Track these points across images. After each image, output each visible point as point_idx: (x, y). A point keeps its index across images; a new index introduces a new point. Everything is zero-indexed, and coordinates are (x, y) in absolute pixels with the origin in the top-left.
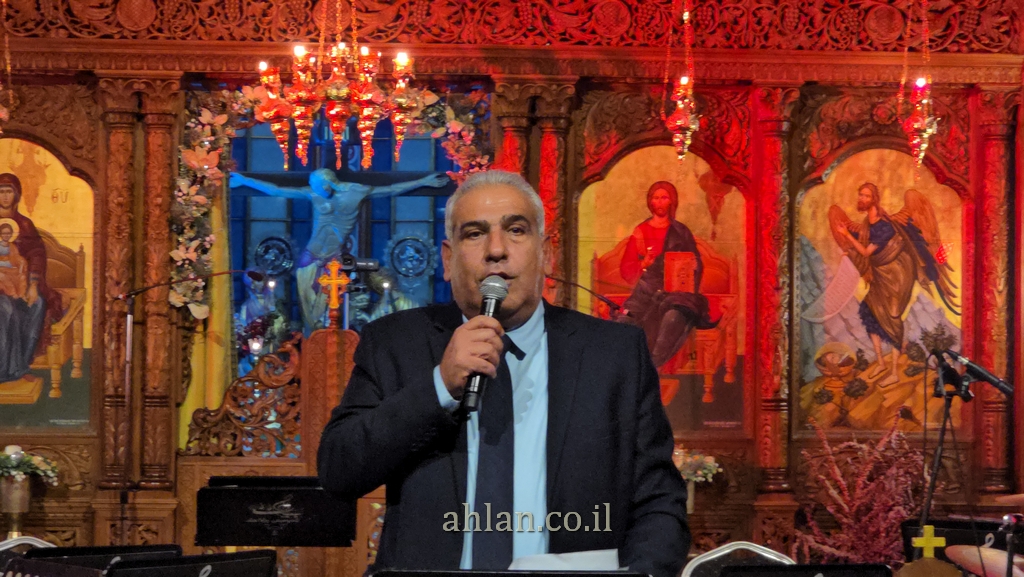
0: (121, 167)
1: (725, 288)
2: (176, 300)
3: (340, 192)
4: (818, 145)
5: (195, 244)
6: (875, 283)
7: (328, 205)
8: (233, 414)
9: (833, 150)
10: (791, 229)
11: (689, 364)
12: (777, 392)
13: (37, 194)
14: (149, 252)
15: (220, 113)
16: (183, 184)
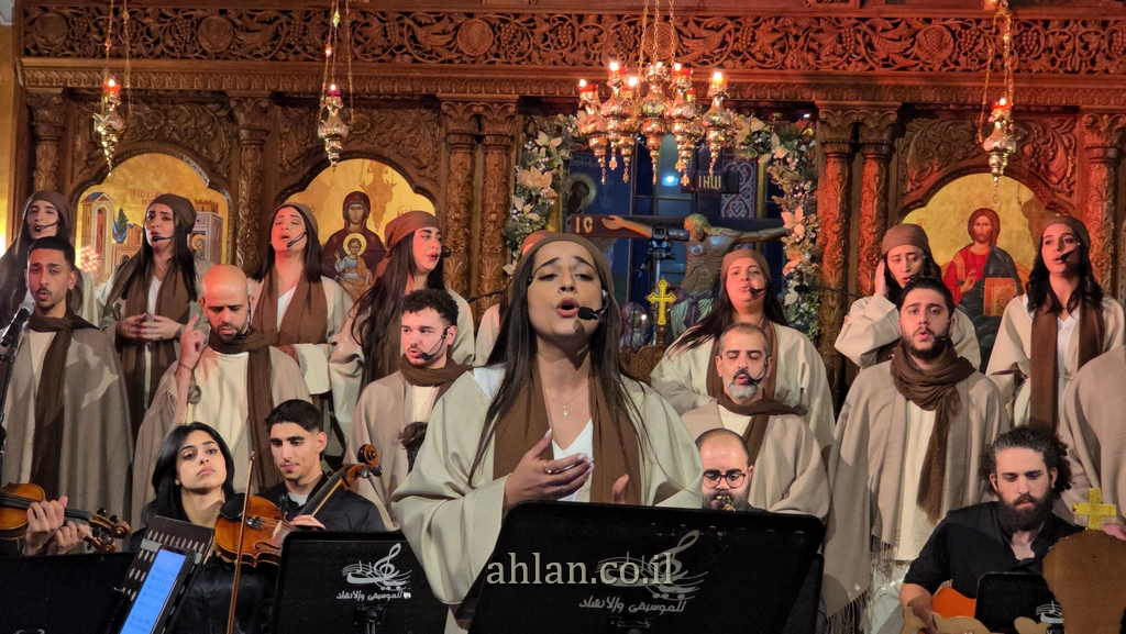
0: (459, 185)
3: (712, 235)
13: (384, 212)
14: (483, 266)
15: (556, 136)
16: (518, 202)
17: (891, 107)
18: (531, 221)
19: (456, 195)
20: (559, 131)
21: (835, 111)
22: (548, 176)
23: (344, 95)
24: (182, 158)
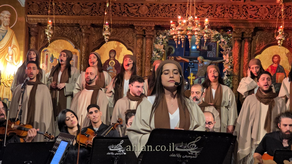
0: (139, 48)
3: (205, 62)
7: (201, 65)
13: (120, 55)
14: (145, 69)
15: (164, 35)
16: (155, 53)
17: (252, 28)
18: (158, 57)
19: (138, 50)
20: (165, 34)
21: (237, 29)
22: (162, 46)
23: (110, 25)
24: (68, 41)
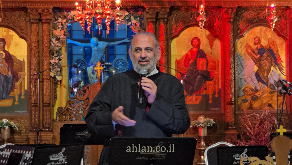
0: (35, 35)
1: (215, 68)
2: (52, 74)
3: (100, 44)
4: (242, 25)
5: (57, 58)
6: (260, 67)
7: (96, 48)
8: (69, 109)
9: (246, 27)
10: (234, 51)
11: (205, 91)
12: (231, 99)
13: (10, 44)
15: (64, 19)
16: (54, 40)
17: (167, 7)
18: (58, 46)
21: (151, 9)
22: (62, 32)
